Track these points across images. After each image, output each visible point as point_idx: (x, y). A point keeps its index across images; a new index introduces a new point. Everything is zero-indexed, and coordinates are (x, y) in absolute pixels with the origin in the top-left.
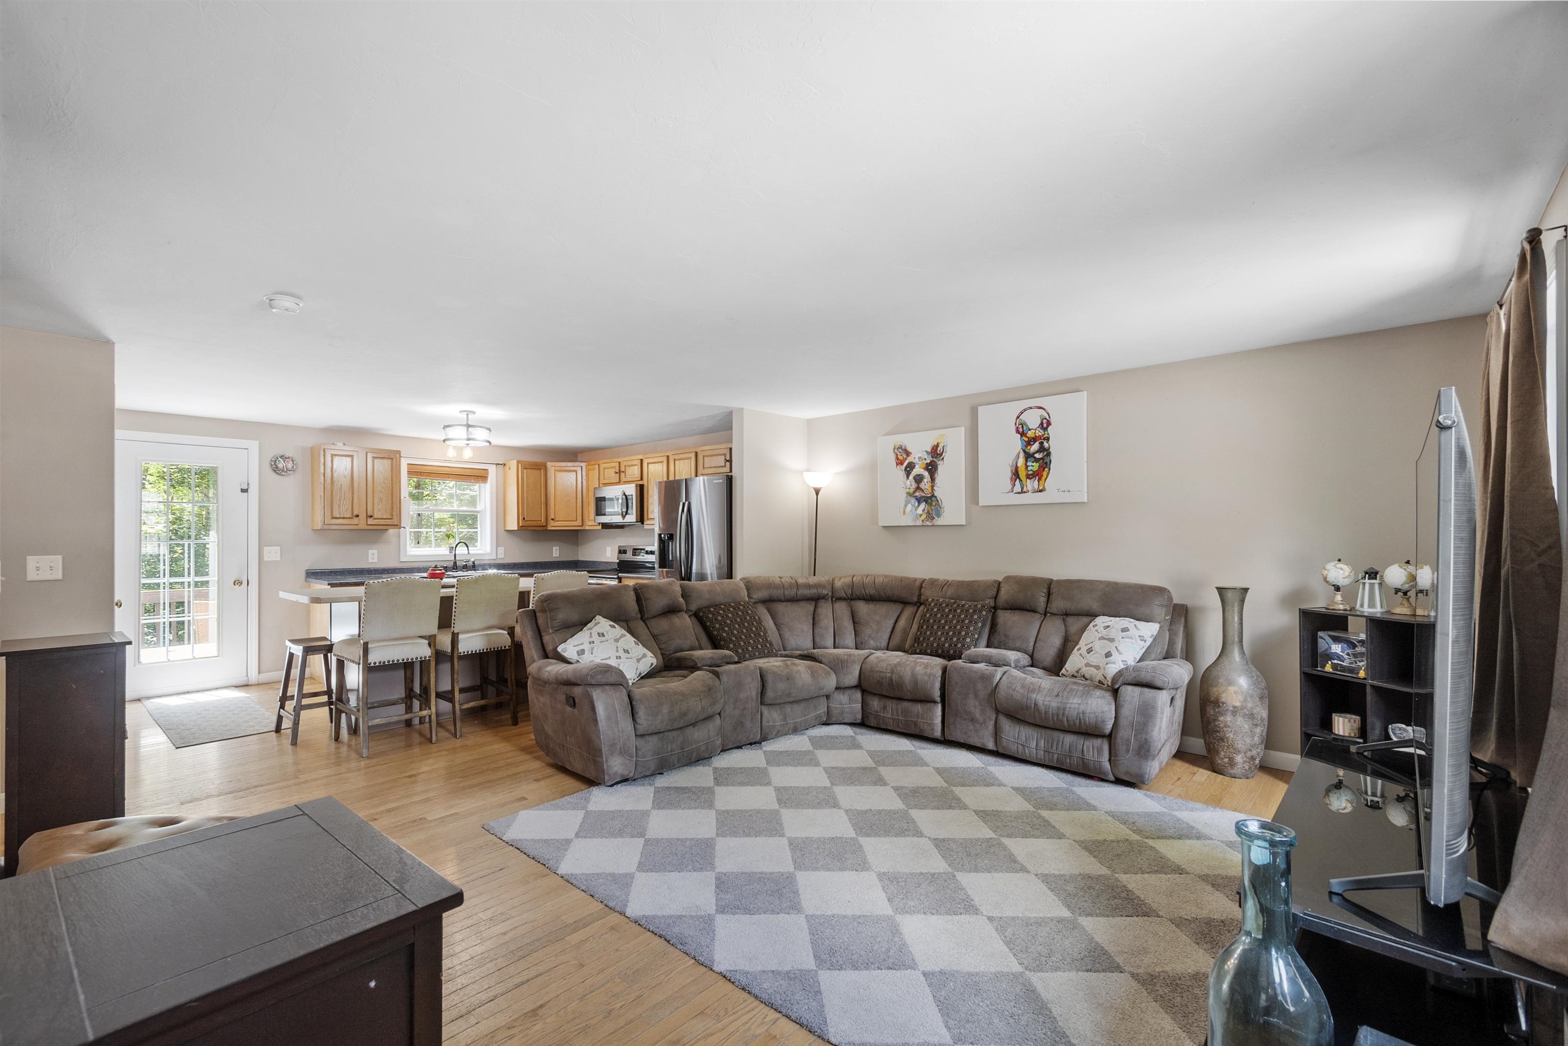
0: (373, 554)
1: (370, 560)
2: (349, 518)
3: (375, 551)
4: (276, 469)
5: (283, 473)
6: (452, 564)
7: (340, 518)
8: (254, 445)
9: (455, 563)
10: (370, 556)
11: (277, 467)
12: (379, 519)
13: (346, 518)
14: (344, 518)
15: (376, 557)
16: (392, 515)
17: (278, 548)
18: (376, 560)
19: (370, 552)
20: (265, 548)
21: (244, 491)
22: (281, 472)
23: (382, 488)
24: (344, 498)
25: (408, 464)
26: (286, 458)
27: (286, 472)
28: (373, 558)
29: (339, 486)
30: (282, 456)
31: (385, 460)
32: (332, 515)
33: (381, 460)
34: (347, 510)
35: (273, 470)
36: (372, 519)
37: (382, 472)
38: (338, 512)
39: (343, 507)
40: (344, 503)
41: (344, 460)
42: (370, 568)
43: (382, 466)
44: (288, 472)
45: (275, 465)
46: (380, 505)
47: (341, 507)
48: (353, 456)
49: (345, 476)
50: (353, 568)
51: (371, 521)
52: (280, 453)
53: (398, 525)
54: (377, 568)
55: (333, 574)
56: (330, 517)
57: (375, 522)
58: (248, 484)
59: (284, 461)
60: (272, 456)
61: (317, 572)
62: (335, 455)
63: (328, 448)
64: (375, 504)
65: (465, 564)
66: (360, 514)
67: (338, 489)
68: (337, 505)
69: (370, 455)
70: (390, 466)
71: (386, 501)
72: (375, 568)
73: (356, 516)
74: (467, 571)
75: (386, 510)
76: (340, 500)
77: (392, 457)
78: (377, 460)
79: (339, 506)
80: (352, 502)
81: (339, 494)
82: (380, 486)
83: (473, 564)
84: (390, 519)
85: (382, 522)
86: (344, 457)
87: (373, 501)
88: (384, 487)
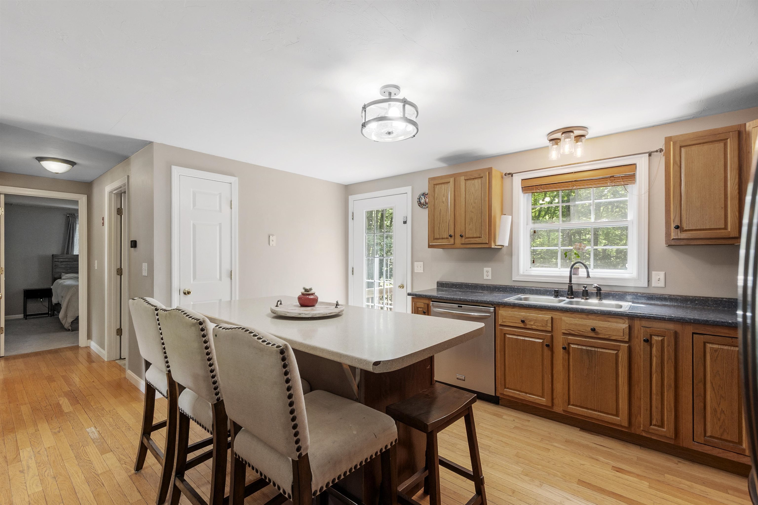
0: (487, 272)
1: (485, 277)
2: (447, 238)
3: (490, 269)
4: (420, 204)
5: (424, 207)
6: (566, 287)
7: (440, 239)
8: (408, 189)
9: (571, 288)
10: (485, 274)
11: (420, 203)
12: (470, 238)
13: (445, 239)
14: (443, 239)
15: (490, 274)
16: (481, 233)
17: (422, 263)
18: (490, 278)
19: (485, 269)
21: (405, 222)
22: (422, 205)
23: (473, 208)
24: (443, 221)
25: (522, 180)
26: (426, 195)
27: (426, 205)
28: (487, 276)
29: (439, 211)
30: (424, 194)
31: (476, 181)
32: (434, 236)
33: (473, 181)
34: (444, 231)
35: (419, 205)
36: (464, 238)
37: (473, 193)
38: (439, 234)
39: (442, 229)
40: (443, 226)
41: (443, 187)
42: (483, 284)
43: (473, 187)
44: (427, 205)
45: (420, 201)
46: (471, 224)
47: (440, 229)
48: (449, 182)
49: (443, 202)
50: (469, 283)
51: (463, 240)
52: (422, 192)
53: (487, 243)
54: (489, 285)
55: (454, 287)
56: (432, 238)
57: (467, 241)
58: (407, 218)
59: (425, 197)
60: (419, 195)
61: (443, 284)
62: (437, 184)
63: (431, 180)
64: (466, 225)
65: (584, 289)
66: (453, 234)
67: (439, 214)
68: (438, 228)
69: (463, 178)
70: (480, 186)
71: (476, 220)
72: (487, 285)
73: (451, 236)
74: (587, 299)
75: (476, 230)
76: (440, 223)
77: (482, 175)
78: (469, 182)
79: (439, 228)
80: (448, 224)
81: (439, 218)
82: (471, 206)
83: (597, 290)
84: (480, 237)
85: (473, 240)
86: (443, 185)
87: (465, 221)
88: (474, 207)
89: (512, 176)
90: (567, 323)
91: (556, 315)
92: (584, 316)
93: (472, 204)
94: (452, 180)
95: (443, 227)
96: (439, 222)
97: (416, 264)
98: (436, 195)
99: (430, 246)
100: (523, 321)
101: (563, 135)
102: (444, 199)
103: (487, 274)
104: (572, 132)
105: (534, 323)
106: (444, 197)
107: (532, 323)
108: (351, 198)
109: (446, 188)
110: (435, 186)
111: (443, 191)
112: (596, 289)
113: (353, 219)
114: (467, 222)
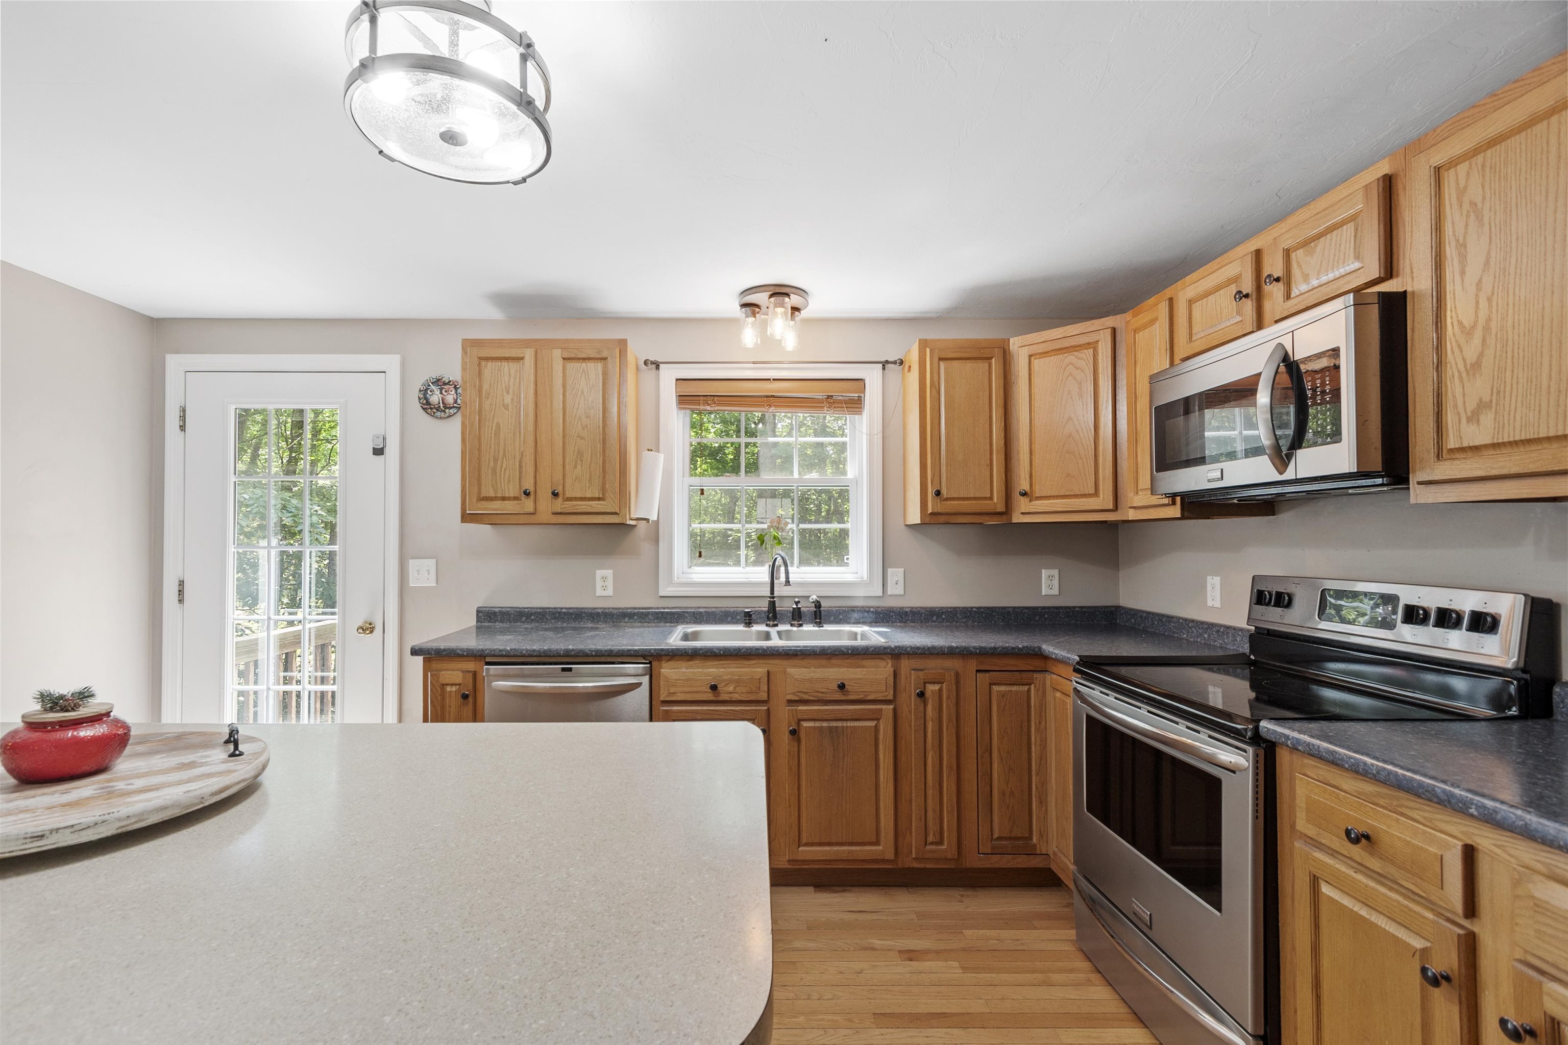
0: (604, 579)
1: (599, 592)
2: (516, 498)
3: (609, 573)
4: (427, 406)
5: (438, 414)
7: (495, 499)
8: (391, 362)
9: (772, 605)
10: (599, 583)
11: (428, 403)
12: (576, 499)
13: (509, 499)
14: (504, 499)
15: (610, 583)
16: (604, 490)
17: (432, 563)
18: (609, 592)
19: (600, 573)
20: (411, 562)
21: (379, 452)
22: (435, 411)
23: (583, 429)
24: (504, 455)
25: (677, 380)
26: (445, 384)
27: (444, 412)
28: (604, 588)
29: (494, 429)
30: (438, 380)
31: (591, 365)
32: (479, 492)
33: (584, 365)
34: (509, 481)
35: (424, 409)
36: (560, 499)
37: (583, 392)
38: (493, 486)
39: (502, 475)
40: (504, 467)
41: (506, 368)
42: (596, 608)
43: (583, 378)
44: (447, 411)
45: (426, 398)
46: (579, 466)
47: (498, 474)
48: (522, 358)
49: (506, 407)
50: (562, 608)
51: (559, 505)
52: (435, 375)
53: (616, 513)
54: (609, 608)
55: (524, 619)
56: (474, 499)
57: (569, 506)
58: (384, 439)
59: (441, 390)
60: (423, 381)
61: (495, 613)
62: (487, 359)
63: (469, 345)
64: (567, 467)
65: (795, 606)
66: (532, 489)
67: (493, 436)
68: (490, 470)
69: (557, 354)
70: (601, 378)
71: (591, 458)
72: (605, 609)
73: (527, 493)
74: (801, 625)
75: (590, 480)
76: (496, 460)
77: (604, 355)
78: (571, 366)
79: (494, 471)
80: (520, 462)
81: (493, 447)
82: (579, 423)
83: (816, 607)
84: (599, 499)
85: (583, 506)
86: (505, 364)
87: (564, 459)
88: (587, 426)
89: (658, 367)
90: (796, 680)
91: (775, 665)
92: (824, 662)
93: (580, 419)
94: (529, 354)
95: (505, 469)
96: (494, 456)
97: (413, 564)
98: (486, 387)
99: (466, 518)
100: (714, 688)
101: (772, 299)
102: (508, 399)
103: (602, 584)
104: (788, 295)
105: (735, 688)
106: (508, 393)
107: (731, 689)
108: (175, 364)
109: (513, 372)
110: (483, 363)
111: (506, 378)
112: (813, 605)
113: (183, 428)
114: (567, 460)
